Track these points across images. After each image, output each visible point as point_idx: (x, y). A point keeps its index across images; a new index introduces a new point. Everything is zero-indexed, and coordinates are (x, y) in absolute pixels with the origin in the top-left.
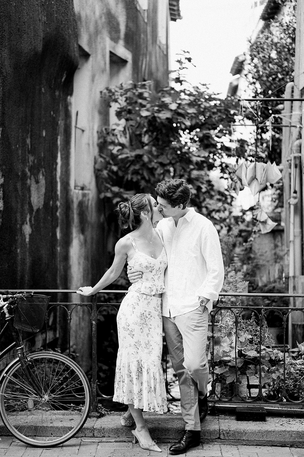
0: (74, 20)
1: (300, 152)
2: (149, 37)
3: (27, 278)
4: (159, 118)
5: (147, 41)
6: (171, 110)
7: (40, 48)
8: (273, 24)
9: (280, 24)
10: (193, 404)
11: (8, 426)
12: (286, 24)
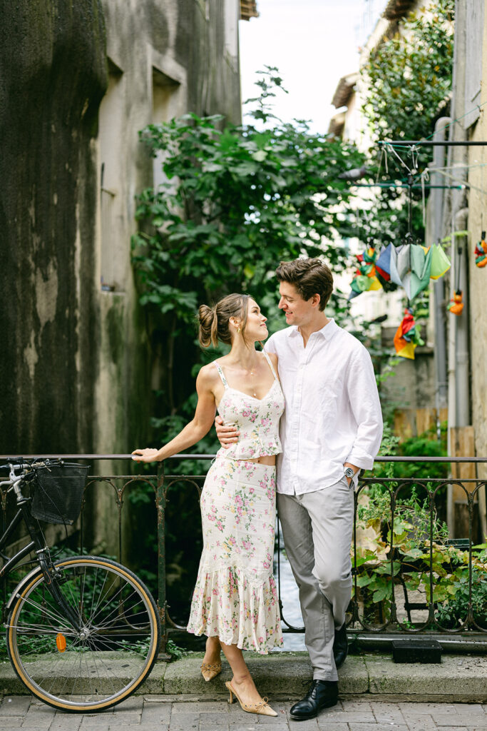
0: (100, 15)
1: (466, 228)
2: (212, 44)
3: (31, 435)
4: (236, 174)
5: (209, 51)
6: (256, 162)
7: (49, 60)
8: (407, 25)
9: (418, 24)
10: (327, 639)
11: (24, 679)
12: (427, 26)
